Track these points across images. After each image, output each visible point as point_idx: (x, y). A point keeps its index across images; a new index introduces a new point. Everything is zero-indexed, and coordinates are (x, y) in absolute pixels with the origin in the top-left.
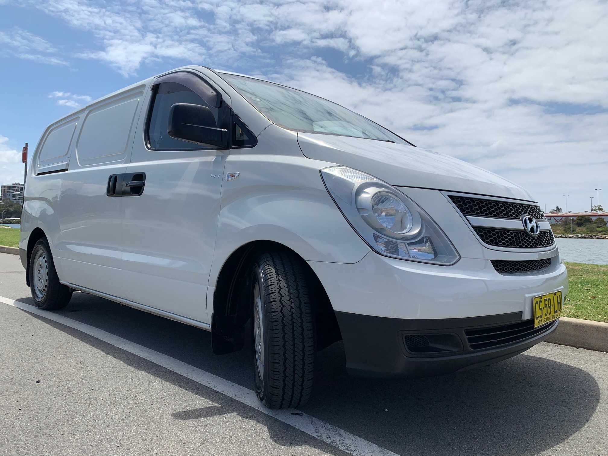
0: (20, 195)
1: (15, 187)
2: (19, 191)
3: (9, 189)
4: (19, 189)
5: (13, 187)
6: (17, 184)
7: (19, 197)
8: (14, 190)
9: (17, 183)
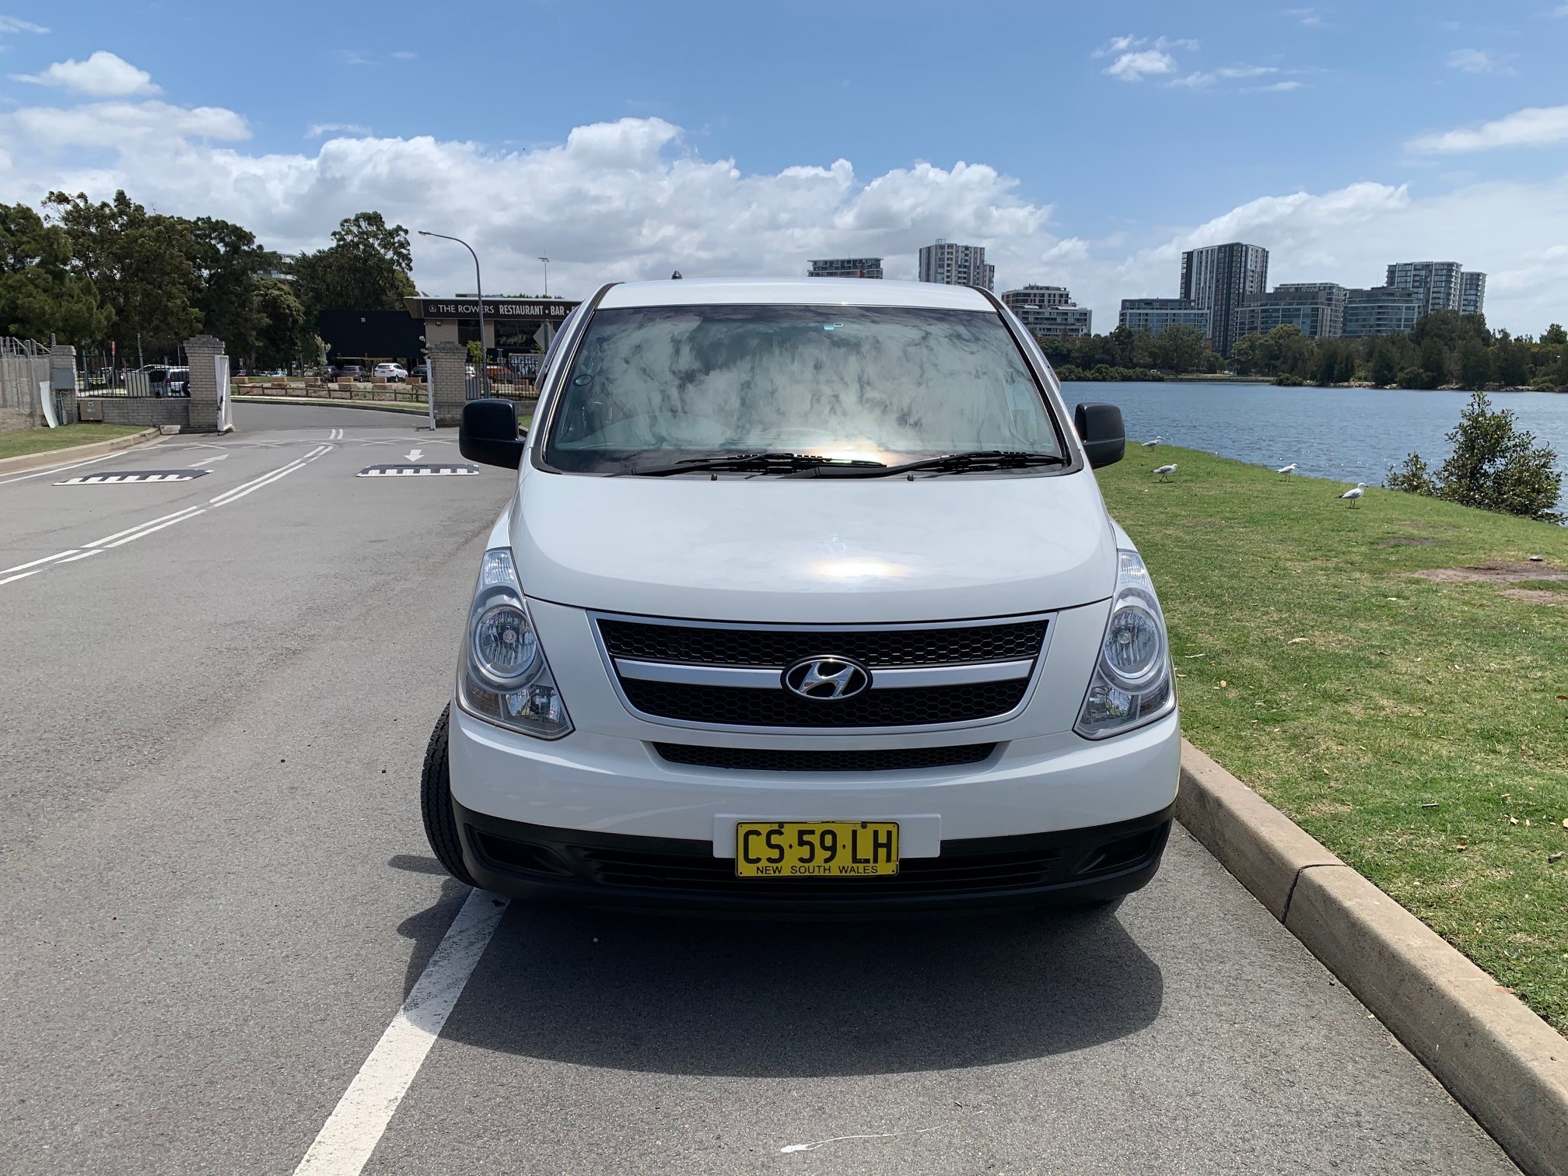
0: (1038, 313)
1: (1029, 295)
2: (1037, 303)
3: (1017, 301)
4: (1037, 299)
5: (1025, 295)
6: (1032, 288)
7: (1037, 319)
8: (1025, 301)
9: (1033, 284)
